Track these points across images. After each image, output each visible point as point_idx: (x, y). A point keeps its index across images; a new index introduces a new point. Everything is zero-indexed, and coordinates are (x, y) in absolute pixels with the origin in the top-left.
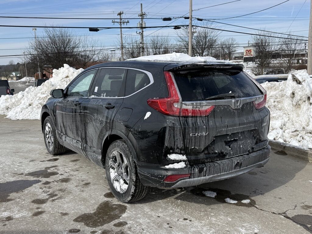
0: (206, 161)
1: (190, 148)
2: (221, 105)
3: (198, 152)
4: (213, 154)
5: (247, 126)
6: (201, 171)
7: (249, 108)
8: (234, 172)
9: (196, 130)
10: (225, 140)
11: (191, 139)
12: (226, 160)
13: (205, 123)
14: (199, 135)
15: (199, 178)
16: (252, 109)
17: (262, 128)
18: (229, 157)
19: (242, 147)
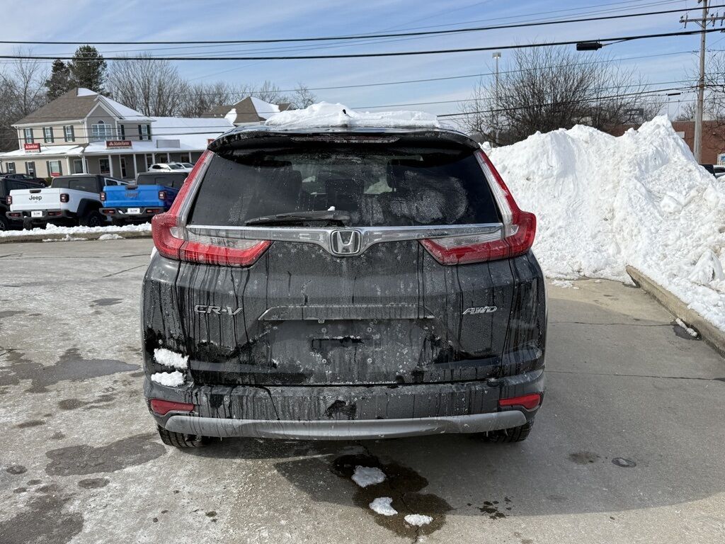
0: (240, 380)
1: (197, 342)
2: (290, 242)
3: (218, 355)
4: (263, 366)
5: (384, 308)
6: (216, 402)
7: (399, 258)
8: (332, 424)
9: (208, 298)
10: (311, 335)
11: (197, 319)
12: (304, 388)
13: (236, 285)
14: (216, 311)
15: (214, 420)
16: (415, 262)
17: (461, 320)
18: (318, 384)
19: (373, 363)
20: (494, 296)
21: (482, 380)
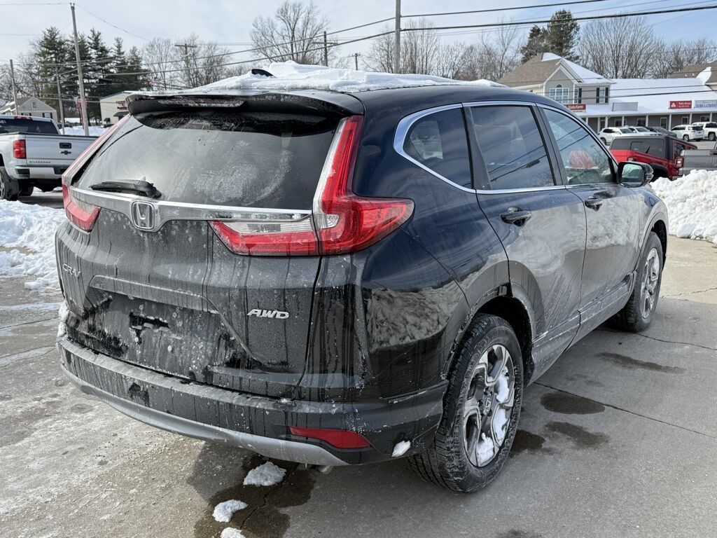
2: (110, 210)
4: (99, 333)
5: (173, 293)
9: (67, 258)
10: (132, 311)
12: (119, 363)
13: (81, 248)
14: (70, 271)
16: (205, 246)
17: (247, 322)
18: (131, 362)
19: (172, 351)
20: (285, 300)
21: (272, 398)
